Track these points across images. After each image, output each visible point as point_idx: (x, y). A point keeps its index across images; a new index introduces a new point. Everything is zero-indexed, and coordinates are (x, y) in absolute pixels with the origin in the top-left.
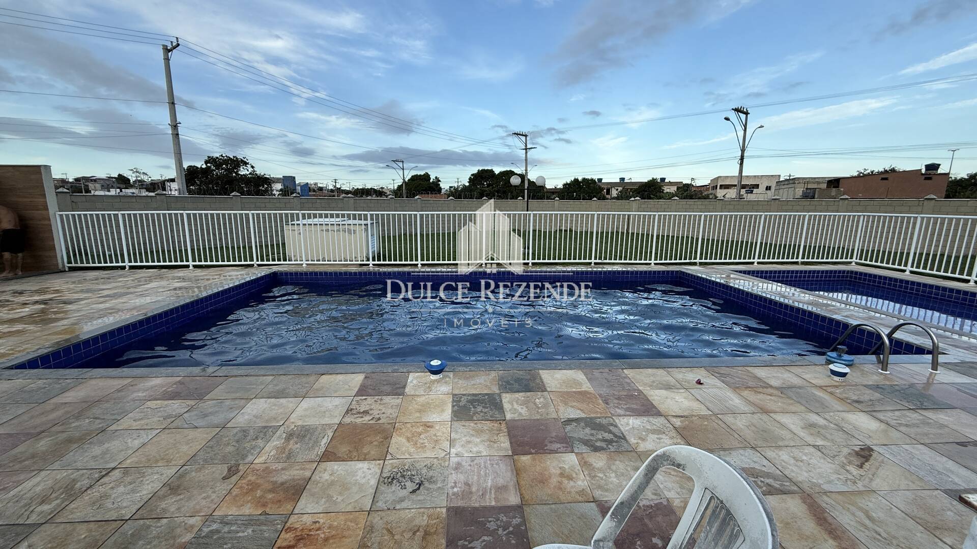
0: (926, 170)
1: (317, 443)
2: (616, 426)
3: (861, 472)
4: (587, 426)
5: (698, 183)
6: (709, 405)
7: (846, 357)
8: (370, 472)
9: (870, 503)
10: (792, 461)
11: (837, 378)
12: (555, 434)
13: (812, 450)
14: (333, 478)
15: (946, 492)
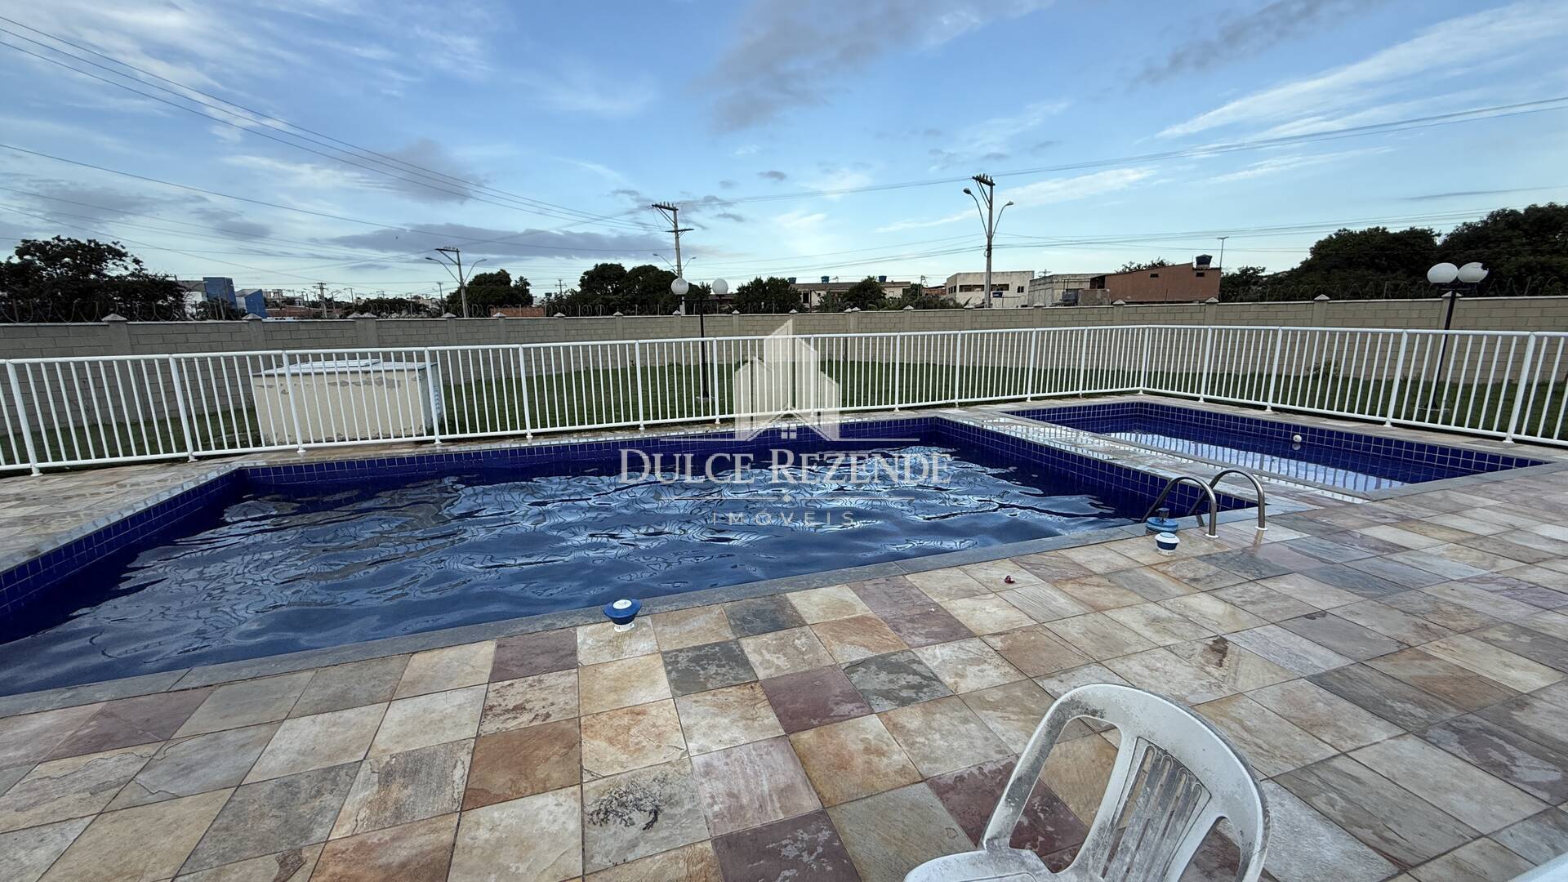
0: (1198, 264)
1: (445, 779)
2: (920, 663)
3: (1222, 671)
4: (880, 669)
5: (931, 283)
6: (1030, 611)
7: (1169, 522)
8: (562, 809)
9: (1241, 710)
10: (1146, 672)
11: (1165, 552)
12: (839, 690)
13: (1164, 652)
14: (497, 834)
15: (1310, 679)
